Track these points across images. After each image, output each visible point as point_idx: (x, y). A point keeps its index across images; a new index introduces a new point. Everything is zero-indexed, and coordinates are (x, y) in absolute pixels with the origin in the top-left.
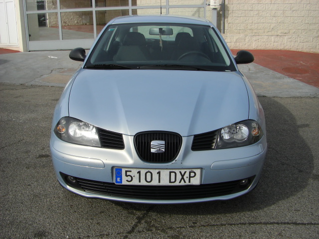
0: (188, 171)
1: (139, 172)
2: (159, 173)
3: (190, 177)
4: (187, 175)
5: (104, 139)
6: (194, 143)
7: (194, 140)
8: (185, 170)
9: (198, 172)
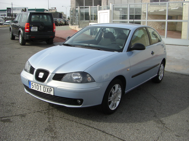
0: (49, 88)
1: (35, 84)
2: (40, 86)
3: (50, 91)
4: (49, 90)
5: (31, 70)
6: (54, 77)
7: (55, 75)
8: (48, 87)
9: (53, 89)
